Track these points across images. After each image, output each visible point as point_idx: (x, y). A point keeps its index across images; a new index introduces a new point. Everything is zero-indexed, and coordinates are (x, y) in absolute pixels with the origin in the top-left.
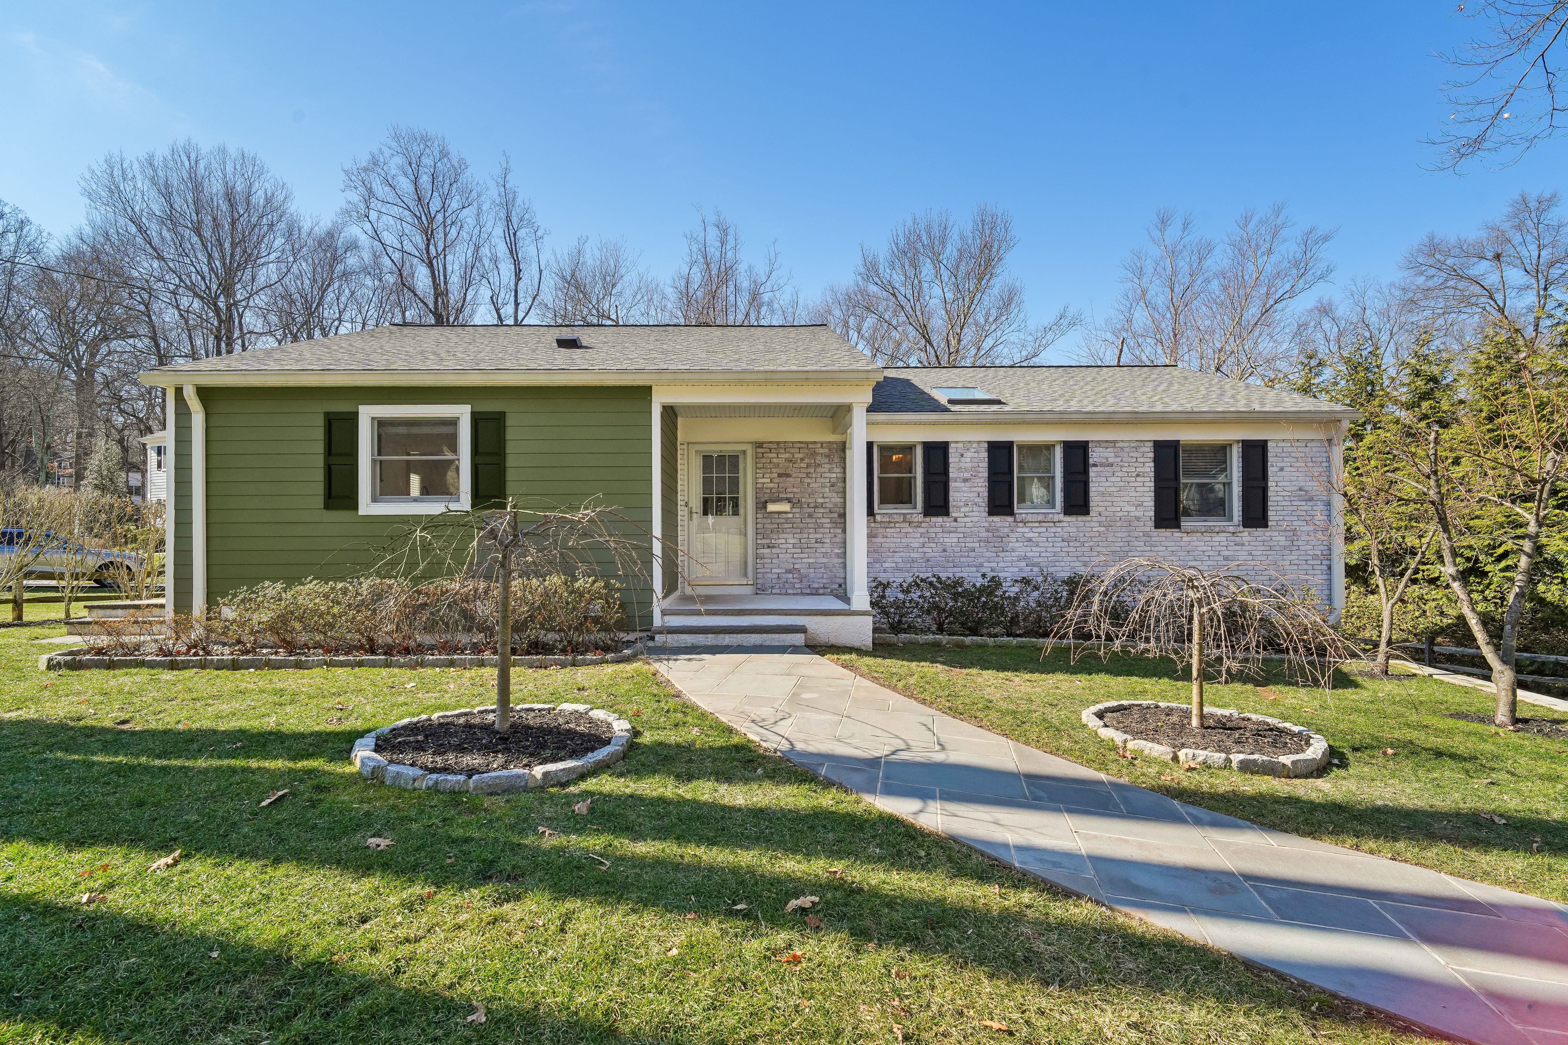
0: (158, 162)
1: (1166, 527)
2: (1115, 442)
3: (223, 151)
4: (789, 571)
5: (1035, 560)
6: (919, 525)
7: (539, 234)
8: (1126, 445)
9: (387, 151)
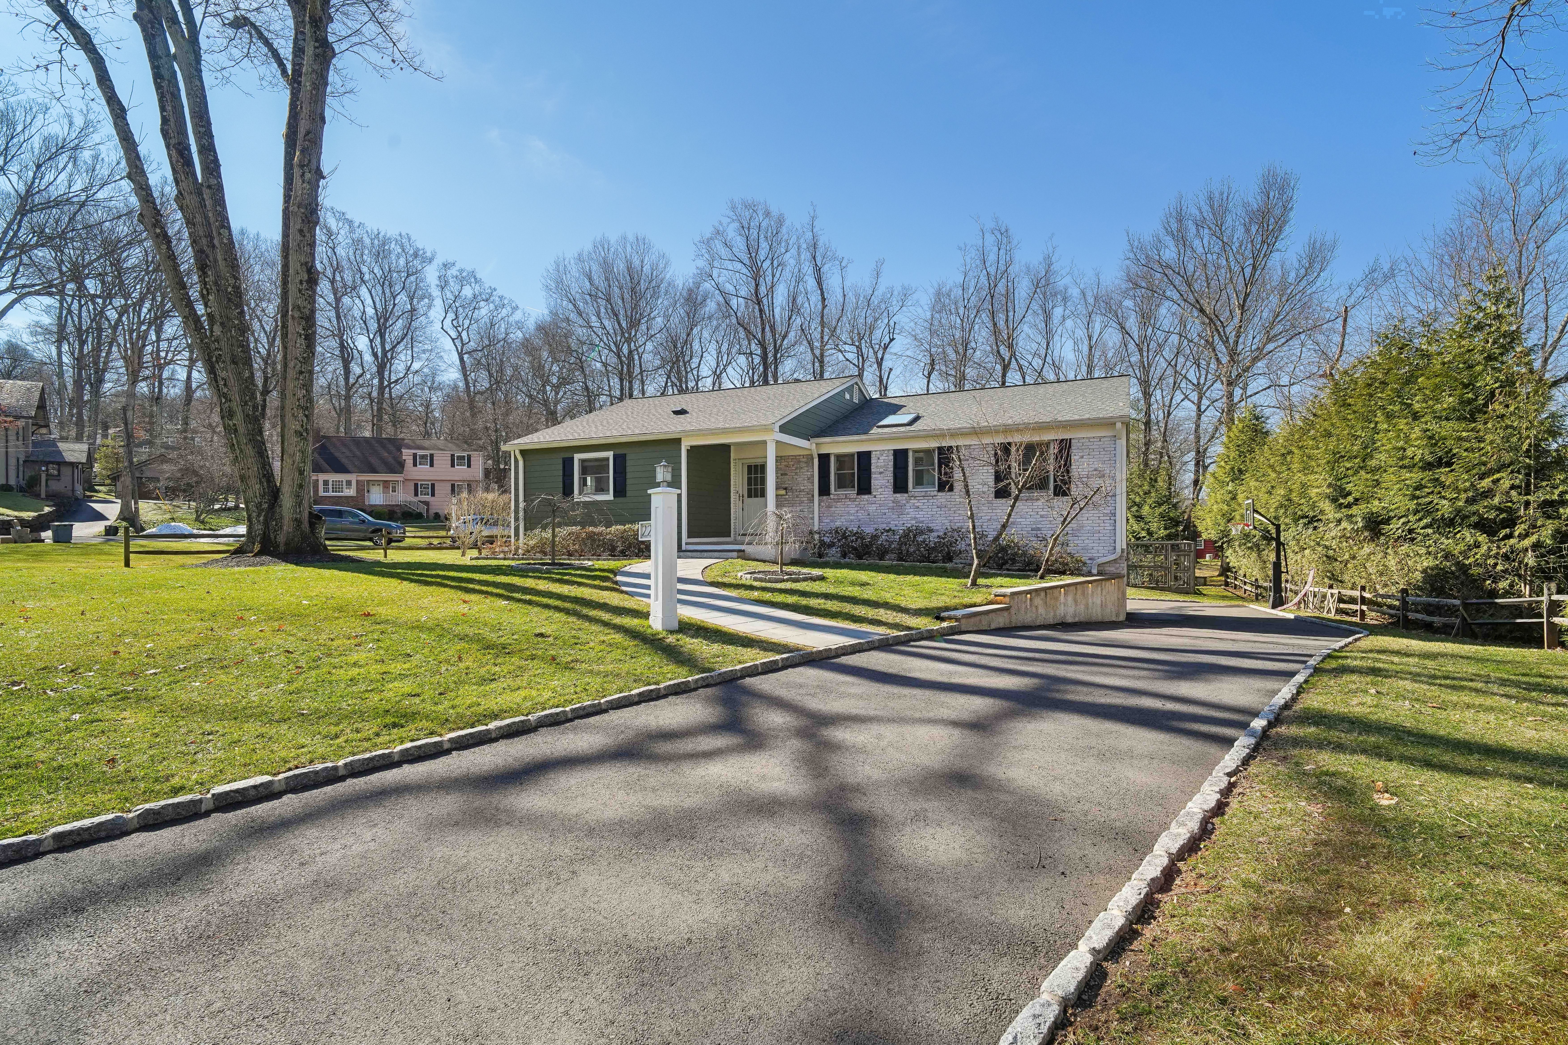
0: (585, 256)
1: (1002, 497)
2: (970, 445)
3: (624, 238)
5: (921, 519)
6: (854, 500)
7: (843, 264)
8: (977, 447)
9: (725, 221)
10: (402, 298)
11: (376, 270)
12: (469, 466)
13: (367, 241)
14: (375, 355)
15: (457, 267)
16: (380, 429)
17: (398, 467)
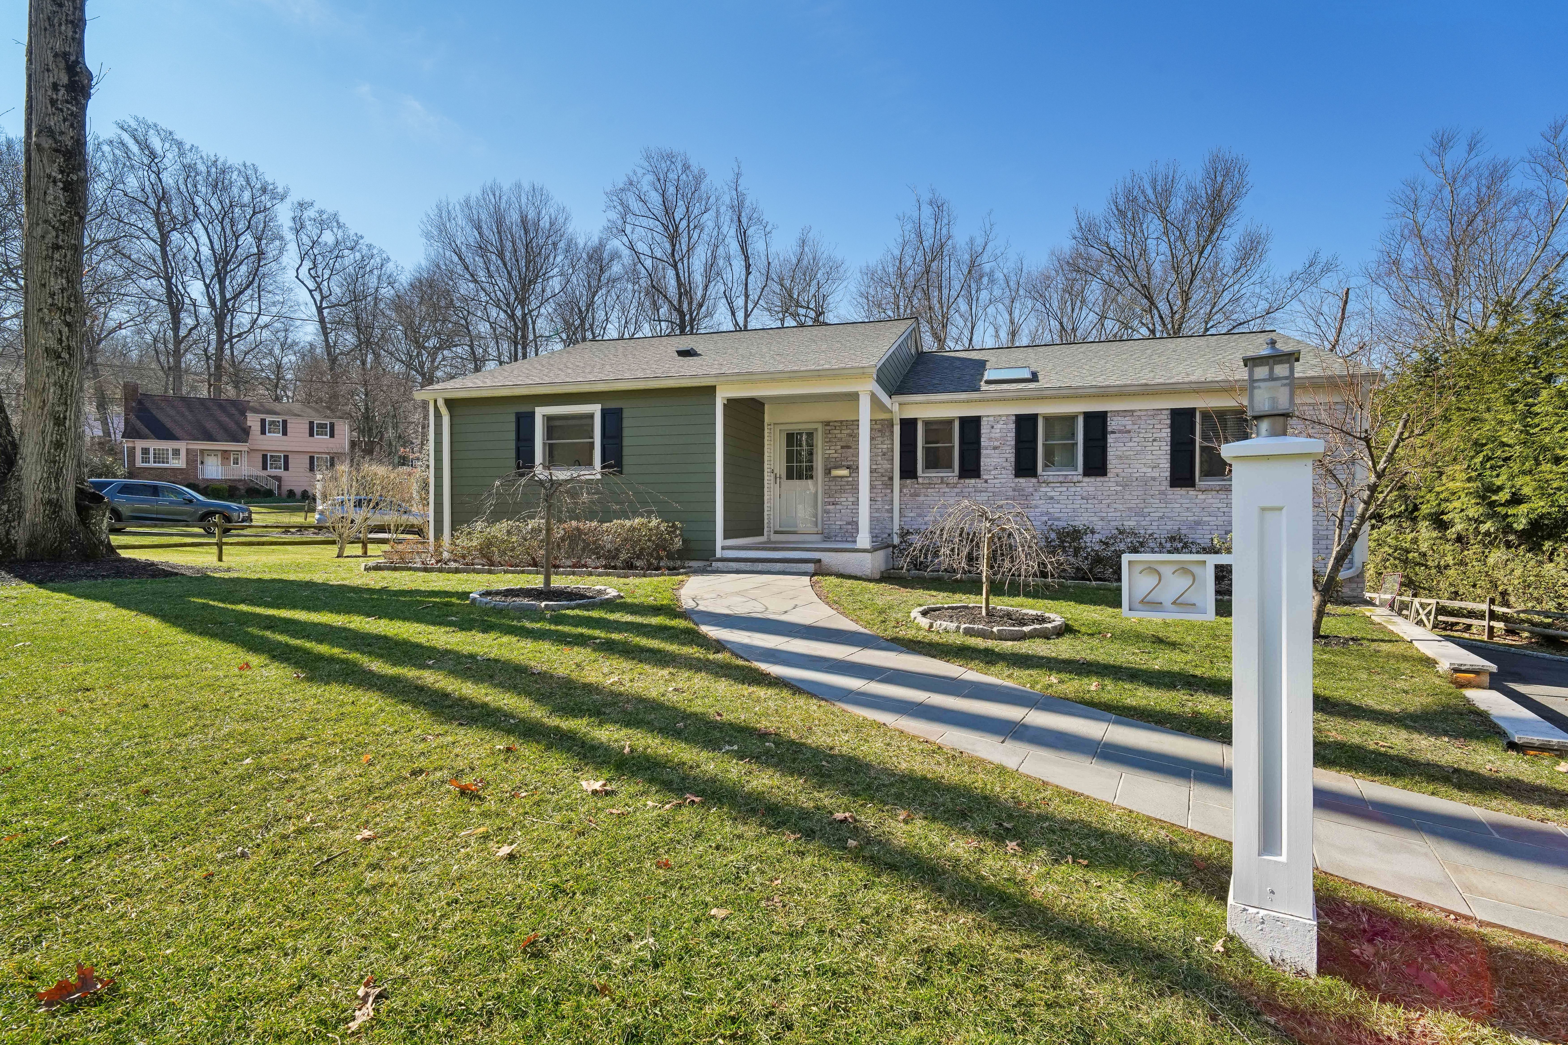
0: (473, 202)
1: (1181, 486)
2: (1133, 411)
3: (519, 186)
4: (848, 523)
5: (1057, 515)
6: (955, 486)
7: (767, 230)
8: (1143, 413)
9: (640, 171)
10: (247, 240)
11: (214, 203)
12: (332, 435)
13: (202, 168)
14: (212, 303)
15: (317, 206)
16: (218, 390)
17: (241, 434)
